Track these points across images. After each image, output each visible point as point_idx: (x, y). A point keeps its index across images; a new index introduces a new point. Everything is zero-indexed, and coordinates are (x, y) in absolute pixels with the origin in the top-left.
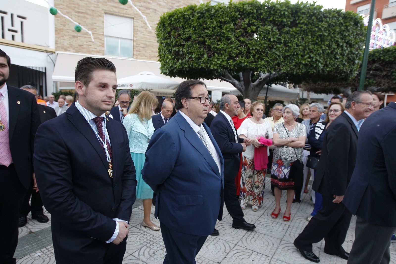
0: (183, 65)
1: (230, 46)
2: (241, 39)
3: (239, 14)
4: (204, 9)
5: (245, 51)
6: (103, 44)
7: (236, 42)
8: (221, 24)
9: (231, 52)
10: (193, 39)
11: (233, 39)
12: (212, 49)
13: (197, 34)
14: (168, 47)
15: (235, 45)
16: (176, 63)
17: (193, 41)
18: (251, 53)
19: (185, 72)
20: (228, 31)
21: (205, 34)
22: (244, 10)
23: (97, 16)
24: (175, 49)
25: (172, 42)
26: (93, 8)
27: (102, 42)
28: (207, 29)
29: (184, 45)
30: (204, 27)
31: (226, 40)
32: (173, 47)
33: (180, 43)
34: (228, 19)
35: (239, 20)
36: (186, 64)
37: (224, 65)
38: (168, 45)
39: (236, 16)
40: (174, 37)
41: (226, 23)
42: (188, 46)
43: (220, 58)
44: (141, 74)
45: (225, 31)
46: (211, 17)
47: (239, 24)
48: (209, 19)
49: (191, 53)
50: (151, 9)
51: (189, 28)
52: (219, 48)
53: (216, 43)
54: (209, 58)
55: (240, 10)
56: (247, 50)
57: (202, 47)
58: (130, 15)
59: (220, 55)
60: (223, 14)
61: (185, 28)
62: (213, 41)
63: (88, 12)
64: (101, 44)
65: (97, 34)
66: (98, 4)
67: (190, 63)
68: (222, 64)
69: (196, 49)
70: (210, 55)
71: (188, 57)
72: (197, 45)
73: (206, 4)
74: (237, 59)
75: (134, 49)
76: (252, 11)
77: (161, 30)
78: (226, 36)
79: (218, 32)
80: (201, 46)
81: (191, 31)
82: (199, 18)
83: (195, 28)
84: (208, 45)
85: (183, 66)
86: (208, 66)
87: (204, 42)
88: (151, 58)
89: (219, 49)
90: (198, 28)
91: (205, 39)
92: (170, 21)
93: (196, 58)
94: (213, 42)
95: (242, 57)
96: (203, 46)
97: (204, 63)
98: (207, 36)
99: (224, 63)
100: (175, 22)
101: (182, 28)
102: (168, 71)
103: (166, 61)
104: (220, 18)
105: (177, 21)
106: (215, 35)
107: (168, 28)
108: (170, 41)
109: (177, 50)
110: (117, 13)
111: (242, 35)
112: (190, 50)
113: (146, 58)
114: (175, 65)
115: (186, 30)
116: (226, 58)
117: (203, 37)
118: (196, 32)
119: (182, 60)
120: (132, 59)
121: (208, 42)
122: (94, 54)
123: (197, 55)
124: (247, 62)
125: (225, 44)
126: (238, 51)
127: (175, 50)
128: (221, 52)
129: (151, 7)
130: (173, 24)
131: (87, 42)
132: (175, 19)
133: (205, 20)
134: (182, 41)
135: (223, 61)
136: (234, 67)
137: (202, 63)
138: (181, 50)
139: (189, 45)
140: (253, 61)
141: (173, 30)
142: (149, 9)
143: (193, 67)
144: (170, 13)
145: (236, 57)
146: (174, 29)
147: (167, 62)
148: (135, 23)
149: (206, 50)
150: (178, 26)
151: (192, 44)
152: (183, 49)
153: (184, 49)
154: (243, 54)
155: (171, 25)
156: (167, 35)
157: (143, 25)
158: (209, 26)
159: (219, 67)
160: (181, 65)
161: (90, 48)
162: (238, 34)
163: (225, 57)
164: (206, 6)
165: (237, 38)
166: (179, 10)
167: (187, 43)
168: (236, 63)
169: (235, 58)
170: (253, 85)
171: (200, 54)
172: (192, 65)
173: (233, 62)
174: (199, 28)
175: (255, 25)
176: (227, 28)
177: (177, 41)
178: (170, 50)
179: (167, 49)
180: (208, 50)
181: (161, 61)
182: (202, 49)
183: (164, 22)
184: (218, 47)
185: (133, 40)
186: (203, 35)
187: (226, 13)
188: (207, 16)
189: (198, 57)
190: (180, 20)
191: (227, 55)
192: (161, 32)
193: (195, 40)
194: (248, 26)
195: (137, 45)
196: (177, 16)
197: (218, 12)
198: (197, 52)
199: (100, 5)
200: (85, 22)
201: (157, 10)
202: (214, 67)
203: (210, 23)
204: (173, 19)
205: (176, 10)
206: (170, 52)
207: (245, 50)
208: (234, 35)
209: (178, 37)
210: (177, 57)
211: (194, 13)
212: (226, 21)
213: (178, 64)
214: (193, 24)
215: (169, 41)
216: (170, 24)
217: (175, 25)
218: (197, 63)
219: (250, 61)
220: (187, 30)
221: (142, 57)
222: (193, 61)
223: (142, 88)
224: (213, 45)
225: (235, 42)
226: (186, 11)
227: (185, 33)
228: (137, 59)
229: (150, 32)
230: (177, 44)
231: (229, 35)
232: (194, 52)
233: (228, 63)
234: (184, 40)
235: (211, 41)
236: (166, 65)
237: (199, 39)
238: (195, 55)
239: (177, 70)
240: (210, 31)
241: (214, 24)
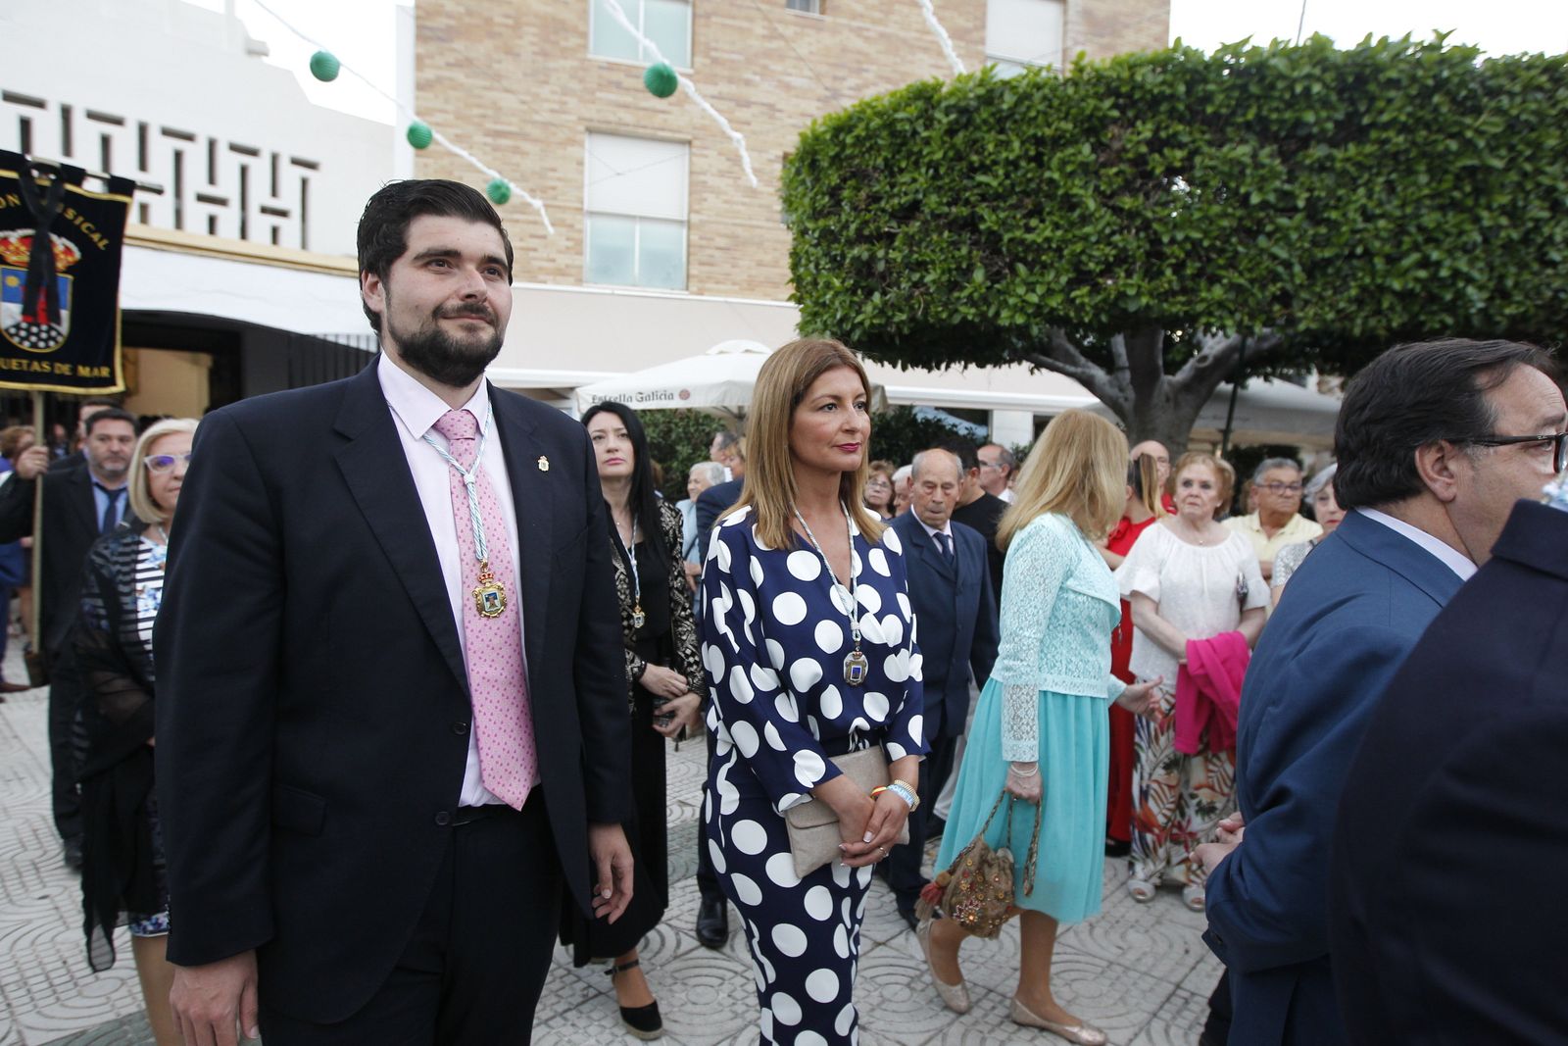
0: (890, 313)
1: (1078, 233)
2: (1124, 203)
3: (1115, 106)
4: (971, 95)
5: (1142, 250)
6: (579, 243)
7: (1102, 217)
8: (1041, 149)
9: (1084, 258)
10: (927, 210)
11: (1092, 205)
12: (1004, 249)
13: (943, 192)
14: (829, 246)
15: (1100, 227)
16: (860, 307)
17: (929, 218)
18: (1168, 258)
19: (897, 342)
20: (1072, 174)
21: (976, 191)
22: (1133, 88)
23: (560, 144)
24: (856, 251)
25: (846, 226)
26: (545, 117)
27: (576, 235)
28: (985, 169)
29: (891, 237)
30: (971, 163)
31: (1060, 209)
32: (851, 243)
33: (878, 228)
34: (1069, 126)
35: (1114, 130)
36: (901, 311)
37: (1053, 310)
38: (828, 236)
39: (1100, 114)
40: (855, 208)
41: (1062, 142)
42: (910, 240)
43: (1037, 282)
44: (721, 352)
45: (1056, 176)
46: (1000, 123)
47: (1116, 145)
48: (993, 133)
49: (922, 266)
50: (755, 103)
51: (910, 172)
52: (1034, 242)
53: (1022, 223)
54: (994, 282)
55: (1118, 88)
56: (1147, 246)
57: (965, 243)
58: (680, 132)
59: (1037, 269)
60: (1048, 110)
61: (896, 169)
62: (1007, 217)
63: (529, 129)
64: (570, 244)
65: (559, 207)
66: (564, 98)
67: (916, 306)
68: (1046, 305)
69: (942, 250)
70: (995, 269)
71: (910, 279)
72: (946, 234)
73: (978, 74)
74: (1110, 282)
75: (692, 258)
76: (1168, 91)
77: (803, 182)
78: (1061, 192)
79: (1030, 180)
80: (960, 235)
81: (921, 180)
82: (951, 132)
83: (936, 171)
84: (990, 232)
85: (889, 318)
86: (991, 313)
87: (971, 223)
88: (753, 290)
89: (1035, 246)
90: (948, 169)
91: (977, 209)
92: (837, 149)
93: (942, 284)
94: (1009, 221)
95: (1129, 275)
96: (969, 235)
97: (971, 301)
98: (983, 198)
99: (1054, 302)
100: (856, 151)
101: (886, 173)
103: (821, 300)
104: (1037, 126)
105: (864, 145)
106: (1016, 193)
107: (830, 172)
108: (839, 221)
109: (865, 256)
110: (630, 129)
111: (1128, 187)
112: (915, 256)
113: (737, 288)
114: (858, 312)
115: (899, 177)
116: (1064, 279)
117: (967, 202)
118: (940, 183)
119: (884, 293)
120: (685, 295)
121: (989, 220)
122: (545, 282)
123: (943, 273)
124: (1151, 294)
125: (1057, 226)
126: (1114, 252)
127: (859, 258)
128: (1044, 258)
129: (753, 99)
130: (852, 157)
131: (521, 240)
132: (857, 137)
133: (978, 135)
134: (886, 222)
135: (1050, 292)
136: (1096, 315)
137: (966, 304)
138: (881, 253)
139: (913, 237)
140: (1176, 286)
141: (849, 183)
142: (747, 104)
143: (927, 321)
144: (839, 119)
145: (1102, 274)
146: (854, 175)
147: (824, 305)
148: (695, 159)
149: (981, 253)
150: (867, 166)
151: (926, 231)
152: (887, 253)
153: (894, 250)
154: (1134, 263)
155: (841, 160)
156: (827, 199)
157: (725, 165)
158: (993, 157)
159: (1036, 315)
160: (882, 312)
161: (535, 259)
162: (1110, 184)
163: (1058, 276)
164: (981, 83)
165: (1106, 199)
166: (874, 104)
167: (904, 228)
168: (1105, 301)
169: (1100, 280)
170: (1170, 383)
171: (956, 269)
172: (926, 313)
173: (1090, 294)
174: (951, 169)
175: (1181, 146)
176: (1064, 163)
177: (866, 223)
178: (836, 256)
179: (826, 254)
180: (987, 252)
181: (799, 301)
182: (964, 250)
183: (815, 153)
184: (1030, 237)
185: (689, 222)
186: (967, 194)
187: (1061, 104)
188: (985, 122)
189: (949, 281)
190: (876, 143)
191: (1066, 267)
192: (801, 189)
193: (936, 216)
194: (1152, 151)
195: (704, 243)
196: (867, 128)
197: (1027, 103)
198: (945, 260)
199: (572, 102)
200: (518, 165)
201: (779, 106)
202: (1012, 317)
203: (996, 146)
204: (849, 140)
205: (860, 105)
206: (836, 265)
207: (1139, 247)
208: (1097, 189)
209: (869, 205)
210: (863, 284)
211: (930, 112)
212: (1060, 137)
213: (868, 308)
214: (928, 154)
215: (832, 223)
216: (836, 160)
217: (857, 161)
218: (945, 305)
219: (1162, 290)
220: (905, 178)
221: (722, 287)
222: (929, 298)
223: (726, 404)
224: (1008, 231)
225: (1097, 215)
226: (899, 104)
227: (896, 190)
228: (700, 292)
229: (753, 192)
230: (866, 232)
231: (1075, 191)
232: (933, 262)
233: (1073, 301)
234: (893, 215)
235: (1002, 215)
236: (822, 315)
237: (954, 209)
238: (939, 271)
239: (864, 332)
240: (996, 176)
241: (1012, 151)
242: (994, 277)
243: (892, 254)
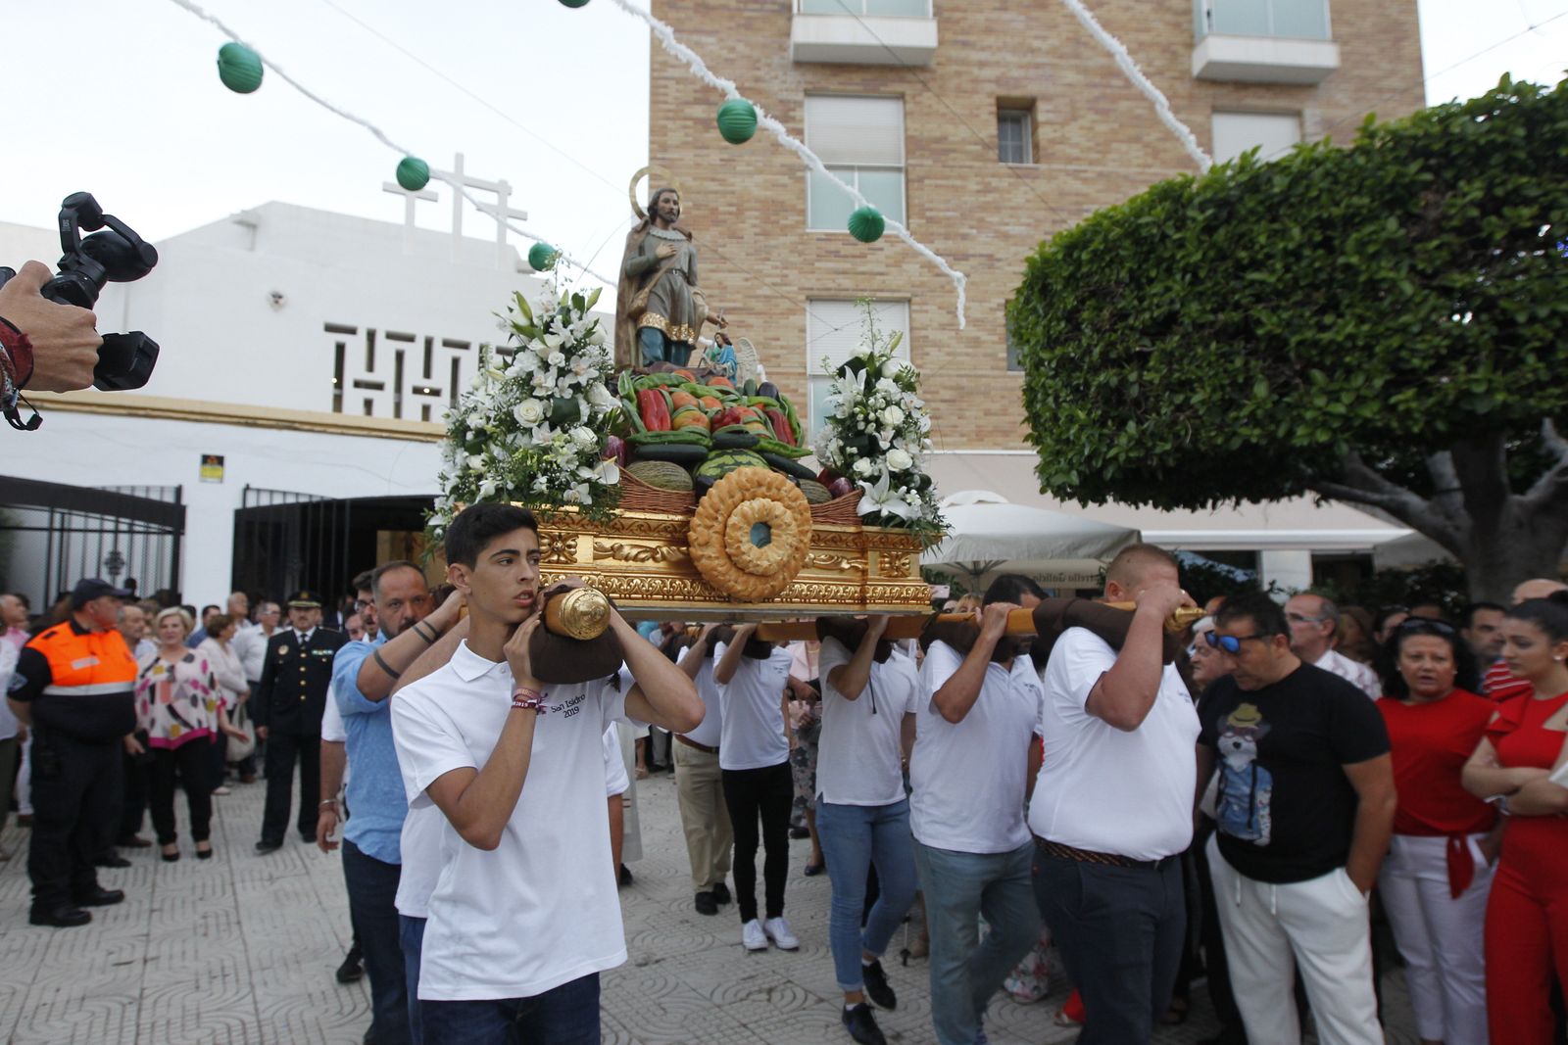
0: (1150, 444)
1: (1391, 324)
2: (1455, 281)
3: (1424, 169)
4: (1232, 184)
5: (1486, 336)
7: (1425, 299)
8: (1329, 233)
9: (1404, 354)
10: (1187, 321)
11: (1408, 288)
12: (1292, 355)
13: (1204, 298)
15: (1423, 313)
16: (1112, 441)
17: (1190, 329)
18: (1527, 341)
19: (1160, 477)
20: (1375, 256)
21: (1248, 292)
22: (1448, 144)
24: (1102, 378)
25: (1088, 351)
26: (766, 290)
28: (1255, 265)
29: (1143, 358)
30: (1238, 261)
31: (1363, 299)
32: (1095, 370)
33: (1127, 349)
34: (1366, 200)
35: (1430, 196)
36: (1163, 439)
37: (1367, 421)
39: (1407, 180)
40: (1097, 330)
41: (1357, 220)
42: (1168, 358)
43: (1341, 390)
45: (1354, 260)
46: (1272, 210)
47: (1433, 214)
48: (1263, 223)
49: (1186, 385)
51: (1162, 281)
52: (1331, 342)
53: (1312, 321)
54: (1282, 396)
55: (1426, 147)
56: (1494, 331)
57: (1238, 353)
59: (1339, 374)
60: (1334, 187)
61: (1144, 280)
62: (1292, 317)
65: (782, 373)
67: (1183, 433)
68: (1357, 416)
69: (1209, 364)
70: (1282, 380)
71: (1171, 403)
72: (1213, 346)
73: (1236, 161)
74: (1445, 380)
76: (1500, 139)
77: (1034, 310)
78: (1362, 278)
79: (1319, 270)
80: (1231, 346)
81: (1177, 287)
82: (1209, 229)
83: (1195, 275)
84: (1271, 337)
86: (1281, 432)
87: (1245, 330)
89: (1334, 347)
90: (1210, 271)
91: (1252, 312)
92: (1071, 268)
93: (1214, 404)
94: (1296, 321)
95: (1472, 367)
96: (1242, 344)
97: (1253, 420)
98: (1258, 298)
99: (1368, 412)
100: (1095, 268)
101: (1132, 286)
102: (1074, 478)
103: (1064, 437)
104: (1321, 207)
105: (1103, 259)
106: (1302, 288)
107: (1065, 295)
108: (1079, 346)
109: (1114, 381)
111: (1458, 262)
112: (1176, 375)
114: (1110, 447)
115: (1148, 288)
116: (1378, 383)
117: (1237, 306)
118: (1200, 288)
119: (1140, 422)
121: (1269, 322)
123: (1214, 391)
124: (1509, 391)
125: (1362, 320)
126: (1446, 342)
127: (1107, 384)
128: (1348, 359)
130: (1089, 275)
132: (1095, 252)
133: (1244, 228)
134: (1137, 341)
135: (1361, 400)
136: (1429, 424)
137: (1246, 424)
138: (1133, 377)
139: (1171, 354)
140: (1544, 376)
141: (1088, 303)
143: (1195, 450)
144: (1071, 235)
145: (1432, 371)
146: (1093, 294)
147: (1068, 441)
149: (1261, 363)
150: (1109, 281)
151: (1187, 344)
152: (1140, 376)
153: (1149, 371)
154: (1476, 353)
155: (1078, 280)
156: (1063, 324)
158: (1266, 250)
159: (1343, 429)
160: (1139, 443)
162: (1430, 261)
163: (1368, 380)
164: (1242, 169)
165: (1425, 279)
166: (1111, 214)
167: (1160, 345)
168: (1439, 403)
169: (1430, 379)
170: (1521, 505)
171: (1230, 385)
172: (1195, 441)
173: (1418, 397)
174: (1213, 270)
175: (1528, 202)
176: (1362, 245)
177: (1112, 345)
178: (1078, 385)
179: (1066, 386)
180: (1269, 361)
182: (1239, 362)
183: (1046, 276)
184: (1326, 336)
186: (1237, 297)
187: (1350, 177)
188: (1252, 212)
189: (1223, 399)
190: (1118, 255)
191: (1381, 367)
192: (1032, 318)
193: (1199, 327)
194: (1484, 214)
196: (1105, 240)
197: (1305, 182)
198: (1216, 375)
202: (1312, 434)
203: (1269, 237)
204: (1085, 256)
206: (1079, 395)
207: (1483, 333)
208: (1412, 268)
209: (1115, 323)
210: (1114, 413)
211: (1180, 213)
212: (1354, 215)
213: (1123, 440)
214: (1183, 257)
215: (1071, 350)
216: (1071, 280)
217: (1096, 278)
218: (1220, 428)
219: (1524, 383)
220: (1157, 288)
221: (948, 440)
222: (1197, 422)
223: (960, 560)
224: (1294, 333)
225: (1417, 299)
226: (1142, 209)
227: (1146, 304)
230: (1113, 355)
231: (1383, 274)
232: (1200, 379)
233: (1393, 408)
234: (1143, 333)
235: (1285, 315)
236: (1065, 454)
237: (1221, 317)
238: (1208, 389)
239: (1119, 468)
240: (1273, 271)
241: (1292, 239)
242: (1281, 389)
243: (1147, 376)
